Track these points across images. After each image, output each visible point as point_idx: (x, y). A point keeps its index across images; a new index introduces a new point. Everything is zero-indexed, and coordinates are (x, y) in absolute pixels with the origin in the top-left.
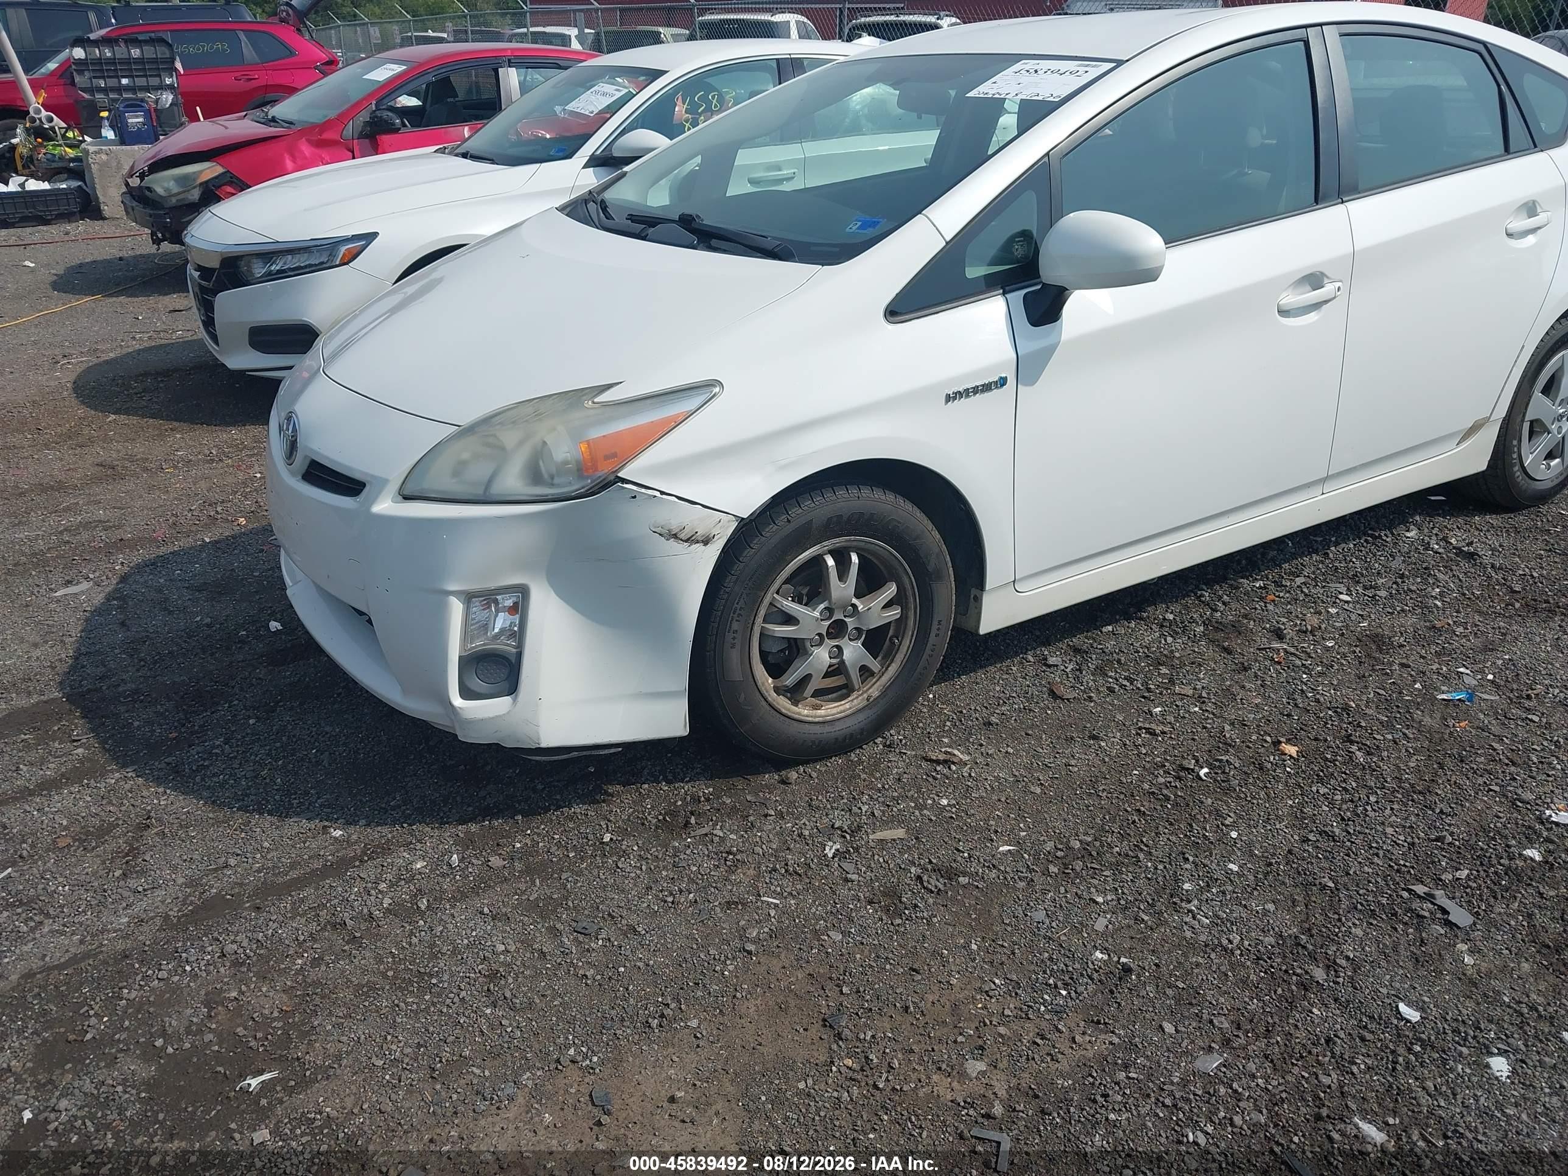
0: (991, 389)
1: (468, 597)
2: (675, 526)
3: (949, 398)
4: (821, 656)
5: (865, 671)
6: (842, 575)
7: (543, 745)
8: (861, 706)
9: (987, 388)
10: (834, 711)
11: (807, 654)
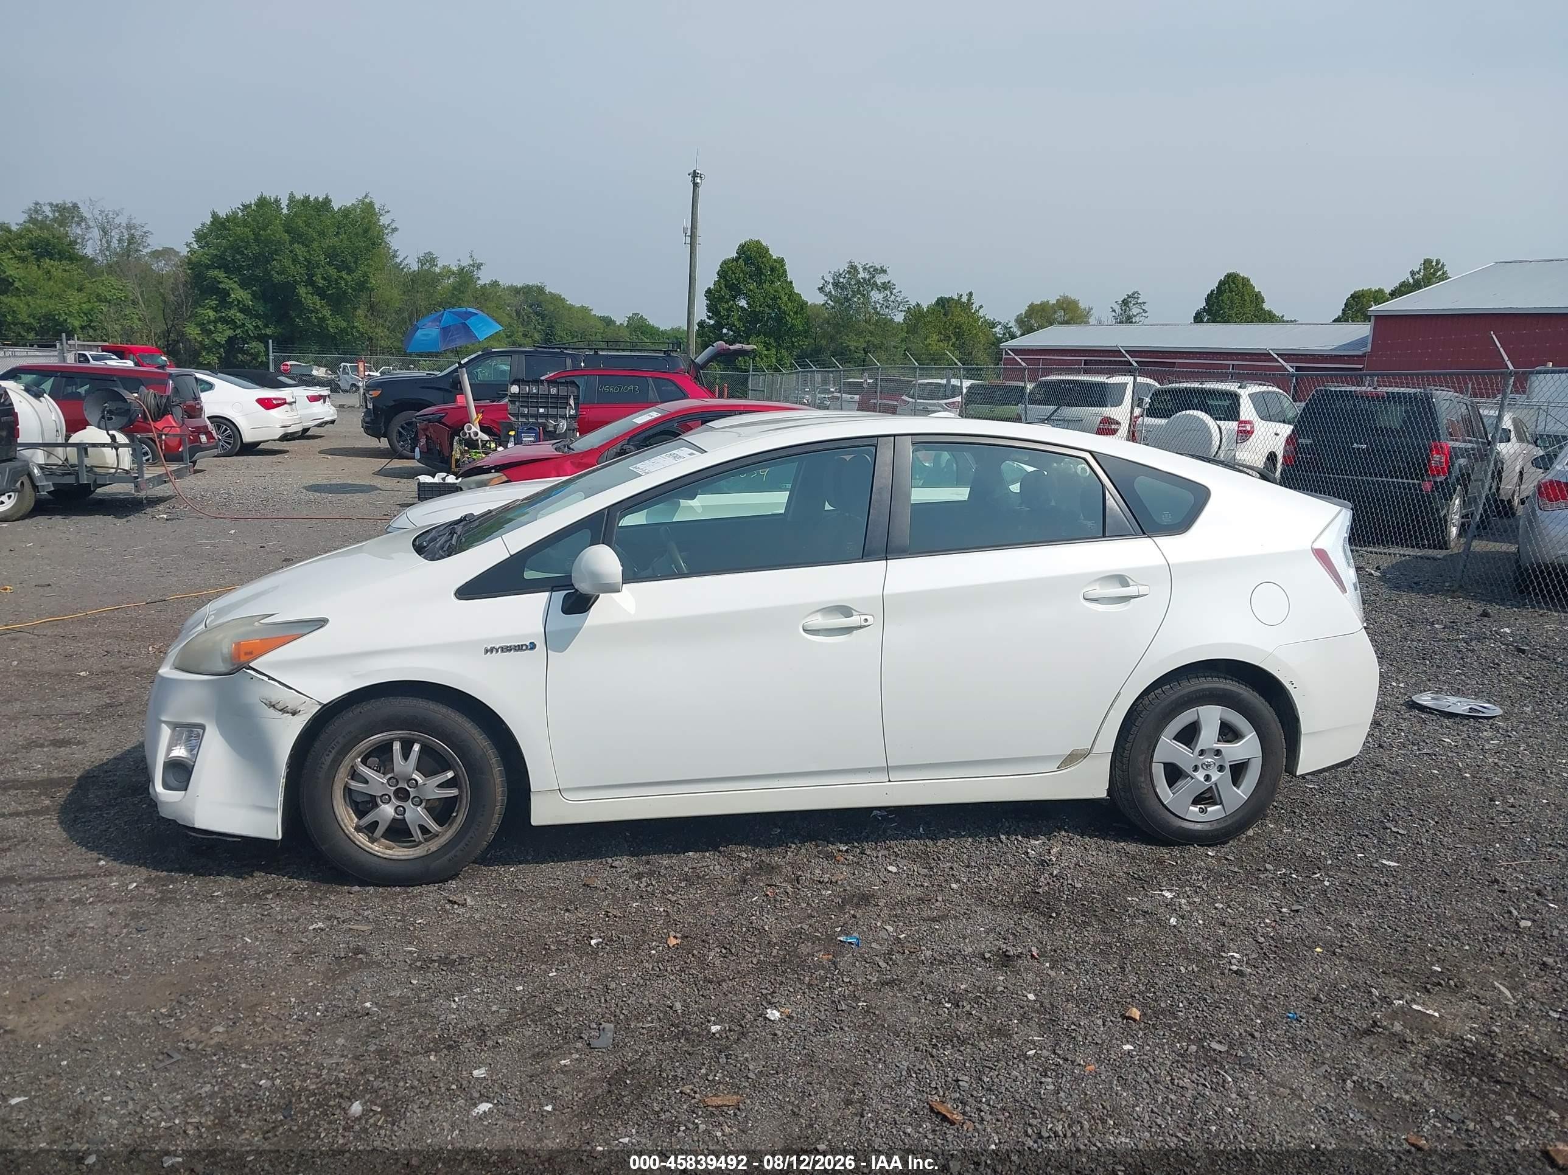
0: (522, 650)
1: (175, 726)
2: (274, 701)
3: (487, 651)
4: (388, 811)
5: (424, 830)
6: (406, 756)
7: (197, 826)
8: (422, 855)
9: (519, 648)
10: (400, 854)
11: (377, 806)
